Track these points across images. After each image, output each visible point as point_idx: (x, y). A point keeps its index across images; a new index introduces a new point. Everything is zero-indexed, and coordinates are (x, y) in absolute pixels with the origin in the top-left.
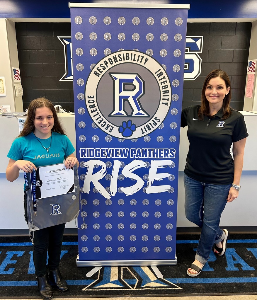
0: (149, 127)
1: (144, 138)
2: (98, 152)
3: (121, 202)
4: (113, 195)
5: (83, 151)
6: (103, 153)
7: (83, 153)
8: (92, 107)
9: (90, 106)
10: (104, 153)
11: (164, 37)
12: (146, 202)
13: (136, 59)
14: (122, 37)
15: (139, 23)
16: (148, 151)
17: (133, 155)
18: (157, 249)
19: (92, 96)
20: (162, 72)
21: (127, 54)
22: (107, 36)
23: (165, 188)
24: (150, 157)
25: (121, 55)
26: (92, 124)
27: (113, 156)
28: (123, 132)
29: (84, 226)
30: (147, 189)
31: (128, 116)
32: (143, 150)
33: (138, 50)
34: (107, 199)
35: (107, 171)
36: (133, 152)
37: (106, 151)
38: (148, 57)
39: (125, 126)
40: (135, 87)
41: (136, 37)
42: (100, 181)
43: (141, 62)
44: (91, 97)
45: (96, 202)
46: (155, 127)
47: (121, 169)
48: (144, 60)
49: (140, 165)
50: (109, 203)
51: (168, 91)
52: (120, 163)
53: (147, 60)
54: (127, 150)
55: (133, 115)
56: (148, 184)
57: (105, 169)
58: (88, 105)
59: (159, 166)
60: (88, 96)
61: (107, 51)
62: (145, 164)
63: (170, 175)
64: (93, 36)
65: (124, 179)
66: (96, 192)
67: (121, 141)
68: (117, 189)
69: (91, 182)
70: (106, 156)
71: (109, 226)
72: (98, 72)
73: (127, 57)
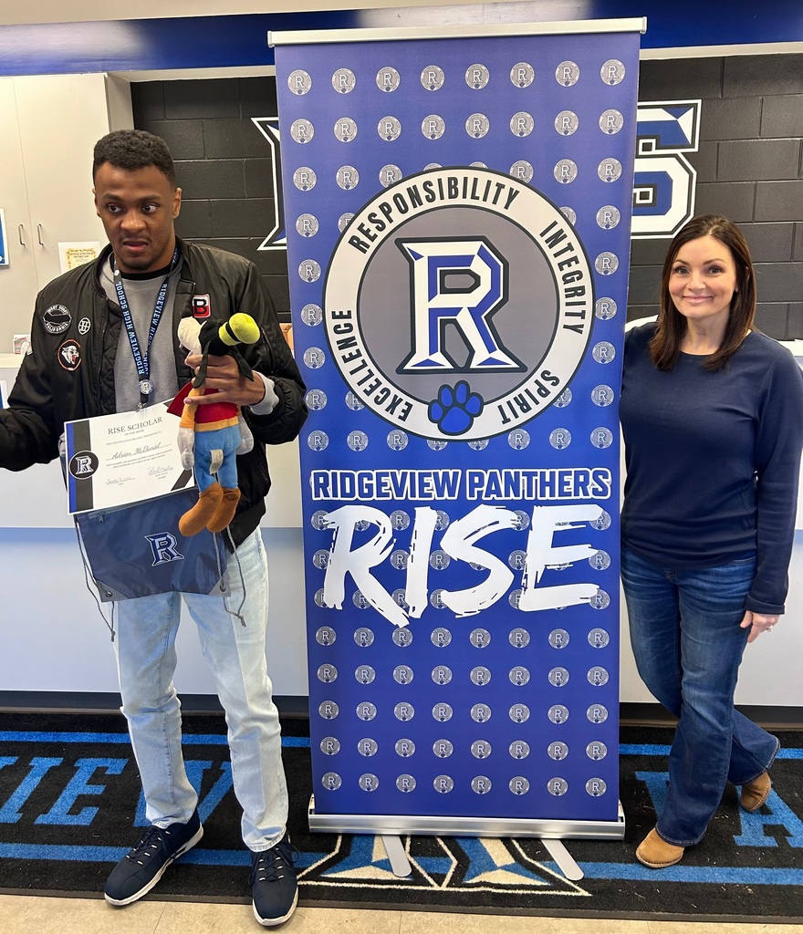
0: (525, 403)
1: (509, 438)
2: (366, 481)
3: (441, 637)
4: (417, 615)
5: (321, 480)
6: (380, 484)
7: (321, 485)
8: (345, 344)
9: (338, 342)
10: (385, 484)
11: (567, 123)
12: (519, 637)
13: (480, 192)
14: (433, 127)
15: (487, 81)
16: (521, 478)
17: (476, 489)
18: (557, 786)
19: (345, 313)
20: (561, 231)
21: (450, 179)
22: (389, 128)
23: (583, 593)
24: (530, 494)
25: (431, 185)
26: (347, 397)
27: (413, 495)
28: (442, 418)
29: (328, 710)
30: (522, 595)
31: (456, 370)
32: (508, 474)
33: (484, 166)
34: (397, 626)
35: (395, 540)
36: (476, 480)
37: (390, 478)
38: (517, 186)
39: (447, 402)
40: (477, 279)
41: (477, 125)
42: (373, 571)
43: (495, 202)
44: (341, 316)
45: (364, 637)
46: (544, 402)
47: (438, 535)
48: (504, 194)
49: (497, 522)
50: (403, 639)
51: (582, 288)
52: (437, 516)
53: (513, 195)
54: (455, 475)
55: (474, 365)
56: (524, 581)
57: (389, 535)
58: (334, 338)
59: (560, 524)
60: (333, 313)
61: (388, 173)
62: (515, 517)
63: (596, 551)
64: (345, 129)
65: (448, 563)
66: (363, 606)
67: (437, 448)
68: (429, 595)
69: (348, 574)
70: (392, 494)
71: (404, 711)
72: (363, 238)
73: (450, 187)
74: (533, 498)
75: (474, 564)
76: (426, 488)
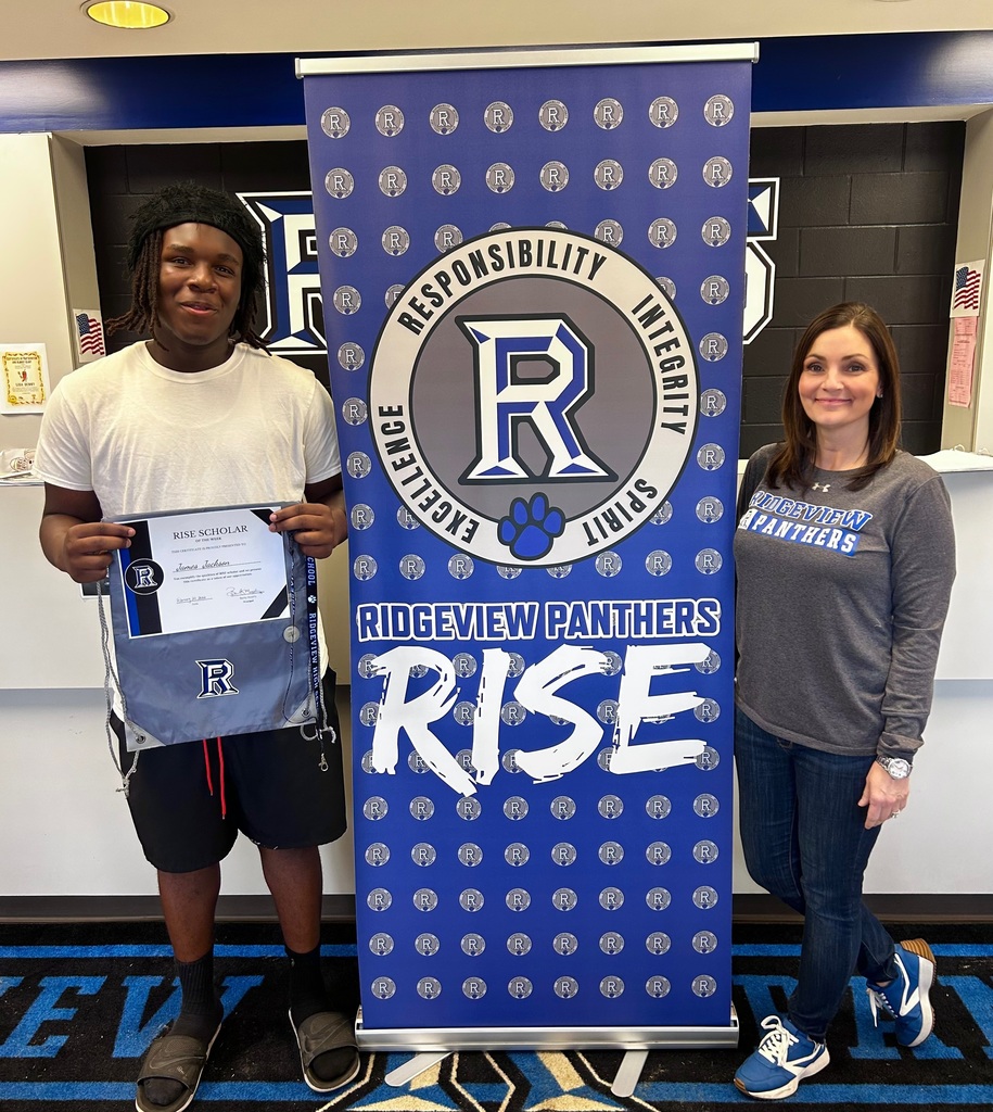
0: (616, 519)
1: (597, 563)
2: (422, 616)
3: (516, 808)
4: (486, 781)
5: (369, 616)
6: (440, 621)
7: (369, 623)
8: (396, 447)
9: (387, 445)
10: (447, 621)
11: (663, 172)
12: (610, 806)
13: (558, 259)
14: (500, 177)
15: (565, 121)
16: (612, 611)
17: (557, 626)
18: (657, 986)
19: (395, 409)
20: (658, 307)
21: (521, 243)
23: (685, 752)
24: (622, 632)
25: (498, 249)
26: (399, 511)
27: (480, 634)
29: (379, 899)
30: (613, 754)
31: (532, 479)
32: (595, 607)
33: (563, 226)
34: (462, 795)
35: (459, 689)
36: (557, 614)
37: (452, 613)
38: (603, 251)
39: (521, 518)
40: (556, 366)
41: (554, 176)
42: (432, 727)
43: (576, 271)
45: (422, 808)
46: (639, 518)
47: (511, 683)
48: (588, 261)
49: (583, 666)
50: (469, 811)
51: (684, 377)
52: (509, 659)
53: (598, 262)
54: (532, 608)
55: (553, 474)
56: (615, 737)
57: (451, 683)
58: (382, 440)
59: (658, 668)
60: (381, 409)
61: (445, 235)
62: (605, 659)
63: (703, 700)
65: (524, 717)
66: (420, 770)
67: (510, 576)
68: (500, 757)
69: (402, 732)
70: (455, 634)
71: (471, 899)
72: (416, 315)
73: (522, 253)
74: (626, 636)
75: (556, 718)
76: (496, 626)
